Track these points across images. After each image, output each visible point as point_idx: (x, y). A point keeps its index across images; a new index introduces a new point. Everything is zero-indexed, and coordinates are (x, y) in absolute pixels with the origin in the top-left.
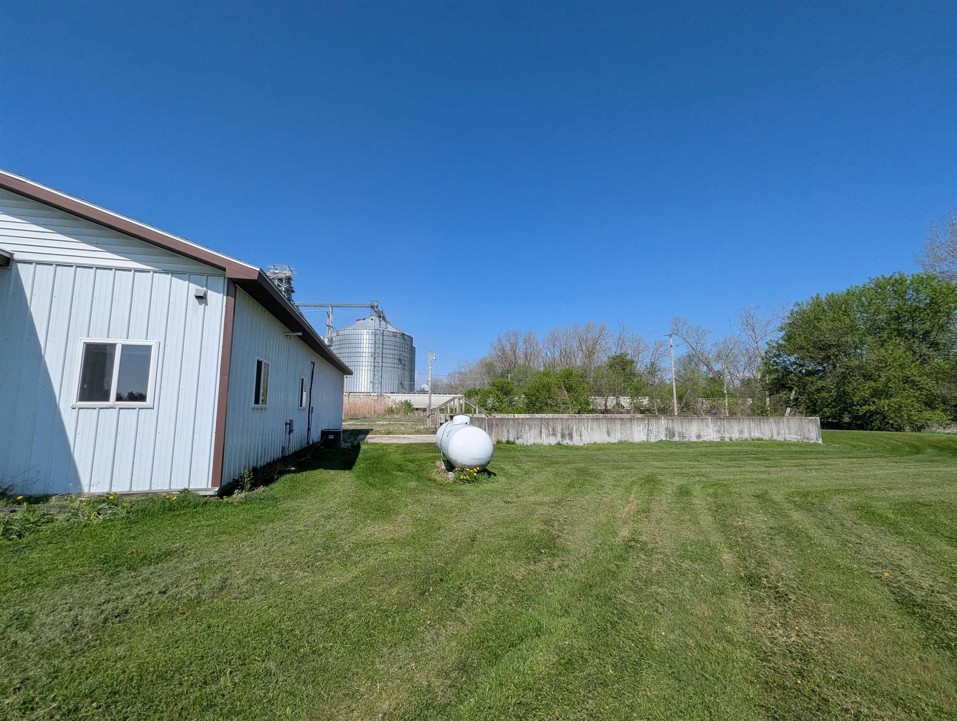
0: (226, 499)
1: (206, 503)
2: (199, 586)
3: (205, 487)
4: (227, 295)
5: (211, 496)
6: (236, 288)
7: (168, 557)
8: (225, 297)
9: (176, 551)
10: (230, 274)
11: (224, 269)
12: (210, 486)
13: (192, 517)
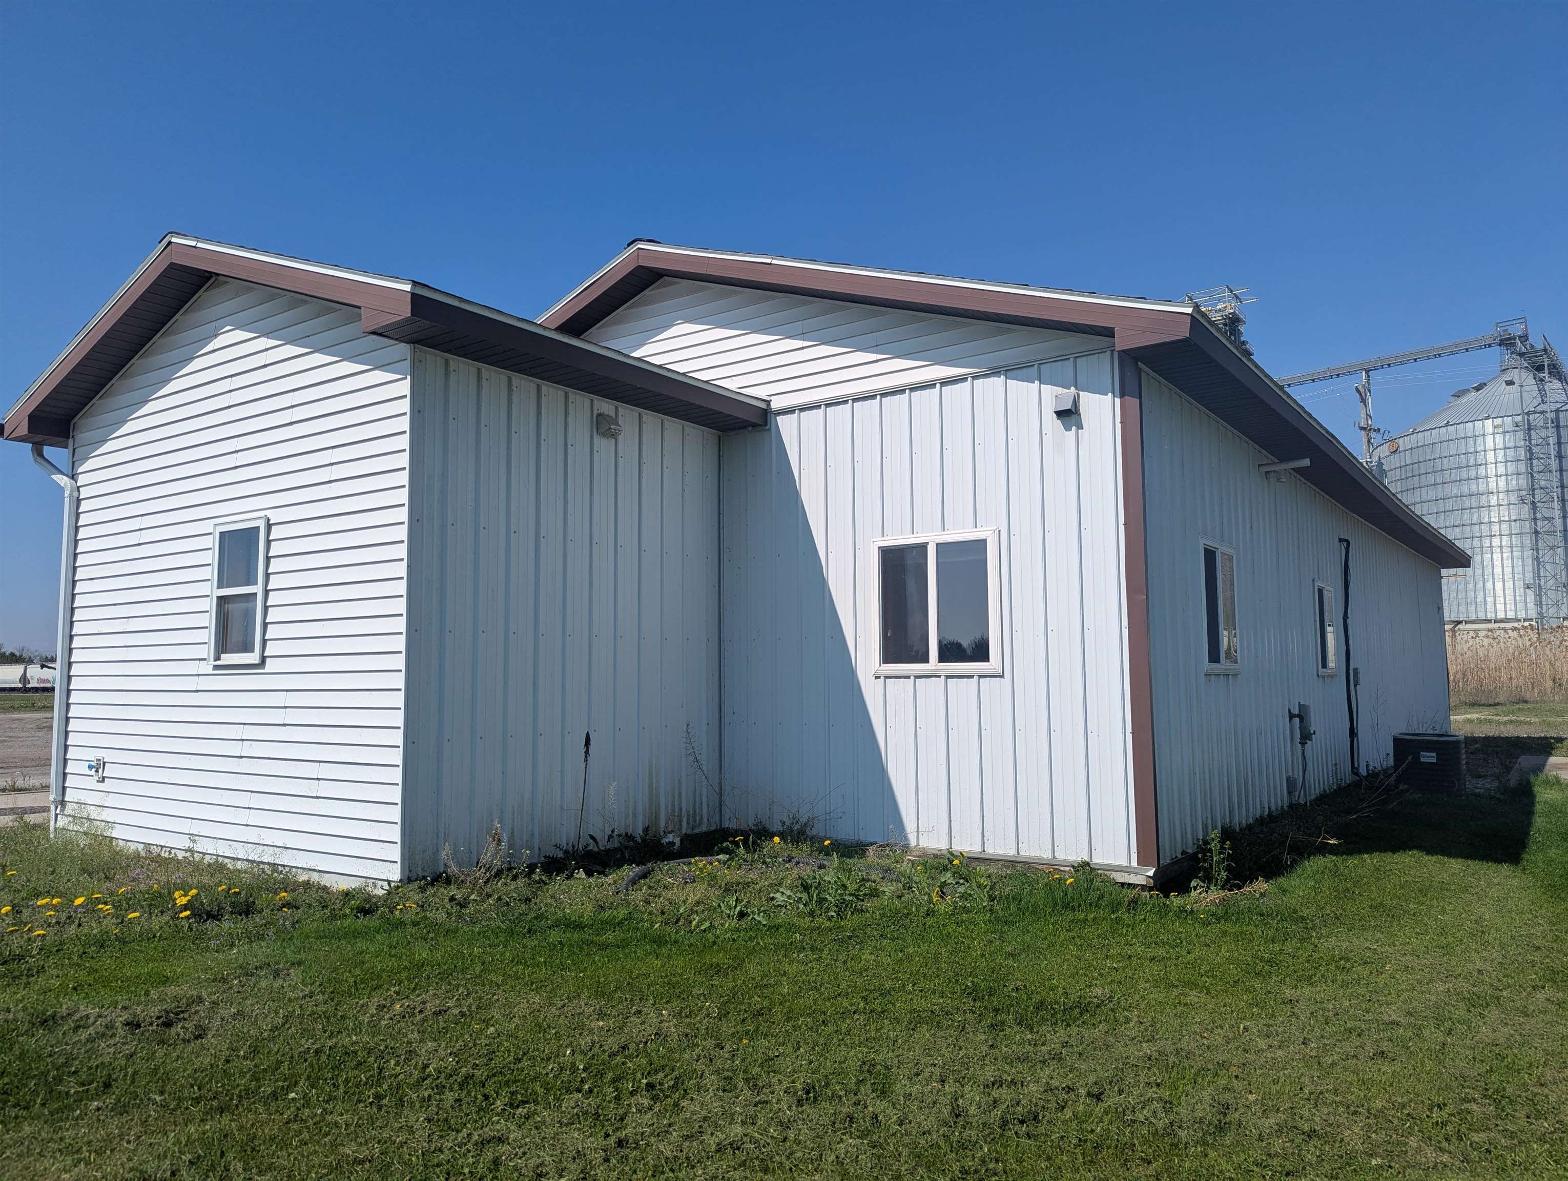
0: (1175, 900)
1: (1134, 902)
2: (1168, 1105)
3: (1125, 864)
4: (1122, 395)
5: (1143, 887)
6: (1139, 371)
7: (1086, 1016)
8: (1118, 400)
9: (1098, 1006)
10: (1122, 342)
11: (1109, 333)
12: (1134, 864)
13: (1113, 931)
